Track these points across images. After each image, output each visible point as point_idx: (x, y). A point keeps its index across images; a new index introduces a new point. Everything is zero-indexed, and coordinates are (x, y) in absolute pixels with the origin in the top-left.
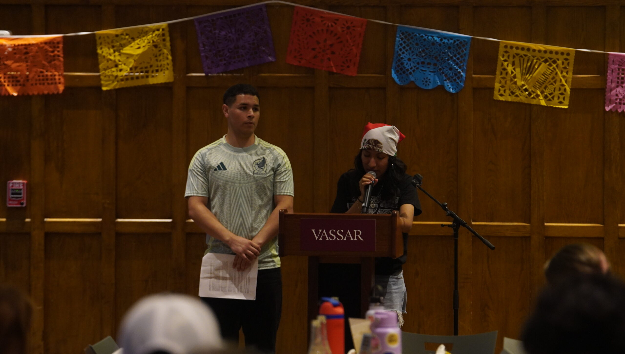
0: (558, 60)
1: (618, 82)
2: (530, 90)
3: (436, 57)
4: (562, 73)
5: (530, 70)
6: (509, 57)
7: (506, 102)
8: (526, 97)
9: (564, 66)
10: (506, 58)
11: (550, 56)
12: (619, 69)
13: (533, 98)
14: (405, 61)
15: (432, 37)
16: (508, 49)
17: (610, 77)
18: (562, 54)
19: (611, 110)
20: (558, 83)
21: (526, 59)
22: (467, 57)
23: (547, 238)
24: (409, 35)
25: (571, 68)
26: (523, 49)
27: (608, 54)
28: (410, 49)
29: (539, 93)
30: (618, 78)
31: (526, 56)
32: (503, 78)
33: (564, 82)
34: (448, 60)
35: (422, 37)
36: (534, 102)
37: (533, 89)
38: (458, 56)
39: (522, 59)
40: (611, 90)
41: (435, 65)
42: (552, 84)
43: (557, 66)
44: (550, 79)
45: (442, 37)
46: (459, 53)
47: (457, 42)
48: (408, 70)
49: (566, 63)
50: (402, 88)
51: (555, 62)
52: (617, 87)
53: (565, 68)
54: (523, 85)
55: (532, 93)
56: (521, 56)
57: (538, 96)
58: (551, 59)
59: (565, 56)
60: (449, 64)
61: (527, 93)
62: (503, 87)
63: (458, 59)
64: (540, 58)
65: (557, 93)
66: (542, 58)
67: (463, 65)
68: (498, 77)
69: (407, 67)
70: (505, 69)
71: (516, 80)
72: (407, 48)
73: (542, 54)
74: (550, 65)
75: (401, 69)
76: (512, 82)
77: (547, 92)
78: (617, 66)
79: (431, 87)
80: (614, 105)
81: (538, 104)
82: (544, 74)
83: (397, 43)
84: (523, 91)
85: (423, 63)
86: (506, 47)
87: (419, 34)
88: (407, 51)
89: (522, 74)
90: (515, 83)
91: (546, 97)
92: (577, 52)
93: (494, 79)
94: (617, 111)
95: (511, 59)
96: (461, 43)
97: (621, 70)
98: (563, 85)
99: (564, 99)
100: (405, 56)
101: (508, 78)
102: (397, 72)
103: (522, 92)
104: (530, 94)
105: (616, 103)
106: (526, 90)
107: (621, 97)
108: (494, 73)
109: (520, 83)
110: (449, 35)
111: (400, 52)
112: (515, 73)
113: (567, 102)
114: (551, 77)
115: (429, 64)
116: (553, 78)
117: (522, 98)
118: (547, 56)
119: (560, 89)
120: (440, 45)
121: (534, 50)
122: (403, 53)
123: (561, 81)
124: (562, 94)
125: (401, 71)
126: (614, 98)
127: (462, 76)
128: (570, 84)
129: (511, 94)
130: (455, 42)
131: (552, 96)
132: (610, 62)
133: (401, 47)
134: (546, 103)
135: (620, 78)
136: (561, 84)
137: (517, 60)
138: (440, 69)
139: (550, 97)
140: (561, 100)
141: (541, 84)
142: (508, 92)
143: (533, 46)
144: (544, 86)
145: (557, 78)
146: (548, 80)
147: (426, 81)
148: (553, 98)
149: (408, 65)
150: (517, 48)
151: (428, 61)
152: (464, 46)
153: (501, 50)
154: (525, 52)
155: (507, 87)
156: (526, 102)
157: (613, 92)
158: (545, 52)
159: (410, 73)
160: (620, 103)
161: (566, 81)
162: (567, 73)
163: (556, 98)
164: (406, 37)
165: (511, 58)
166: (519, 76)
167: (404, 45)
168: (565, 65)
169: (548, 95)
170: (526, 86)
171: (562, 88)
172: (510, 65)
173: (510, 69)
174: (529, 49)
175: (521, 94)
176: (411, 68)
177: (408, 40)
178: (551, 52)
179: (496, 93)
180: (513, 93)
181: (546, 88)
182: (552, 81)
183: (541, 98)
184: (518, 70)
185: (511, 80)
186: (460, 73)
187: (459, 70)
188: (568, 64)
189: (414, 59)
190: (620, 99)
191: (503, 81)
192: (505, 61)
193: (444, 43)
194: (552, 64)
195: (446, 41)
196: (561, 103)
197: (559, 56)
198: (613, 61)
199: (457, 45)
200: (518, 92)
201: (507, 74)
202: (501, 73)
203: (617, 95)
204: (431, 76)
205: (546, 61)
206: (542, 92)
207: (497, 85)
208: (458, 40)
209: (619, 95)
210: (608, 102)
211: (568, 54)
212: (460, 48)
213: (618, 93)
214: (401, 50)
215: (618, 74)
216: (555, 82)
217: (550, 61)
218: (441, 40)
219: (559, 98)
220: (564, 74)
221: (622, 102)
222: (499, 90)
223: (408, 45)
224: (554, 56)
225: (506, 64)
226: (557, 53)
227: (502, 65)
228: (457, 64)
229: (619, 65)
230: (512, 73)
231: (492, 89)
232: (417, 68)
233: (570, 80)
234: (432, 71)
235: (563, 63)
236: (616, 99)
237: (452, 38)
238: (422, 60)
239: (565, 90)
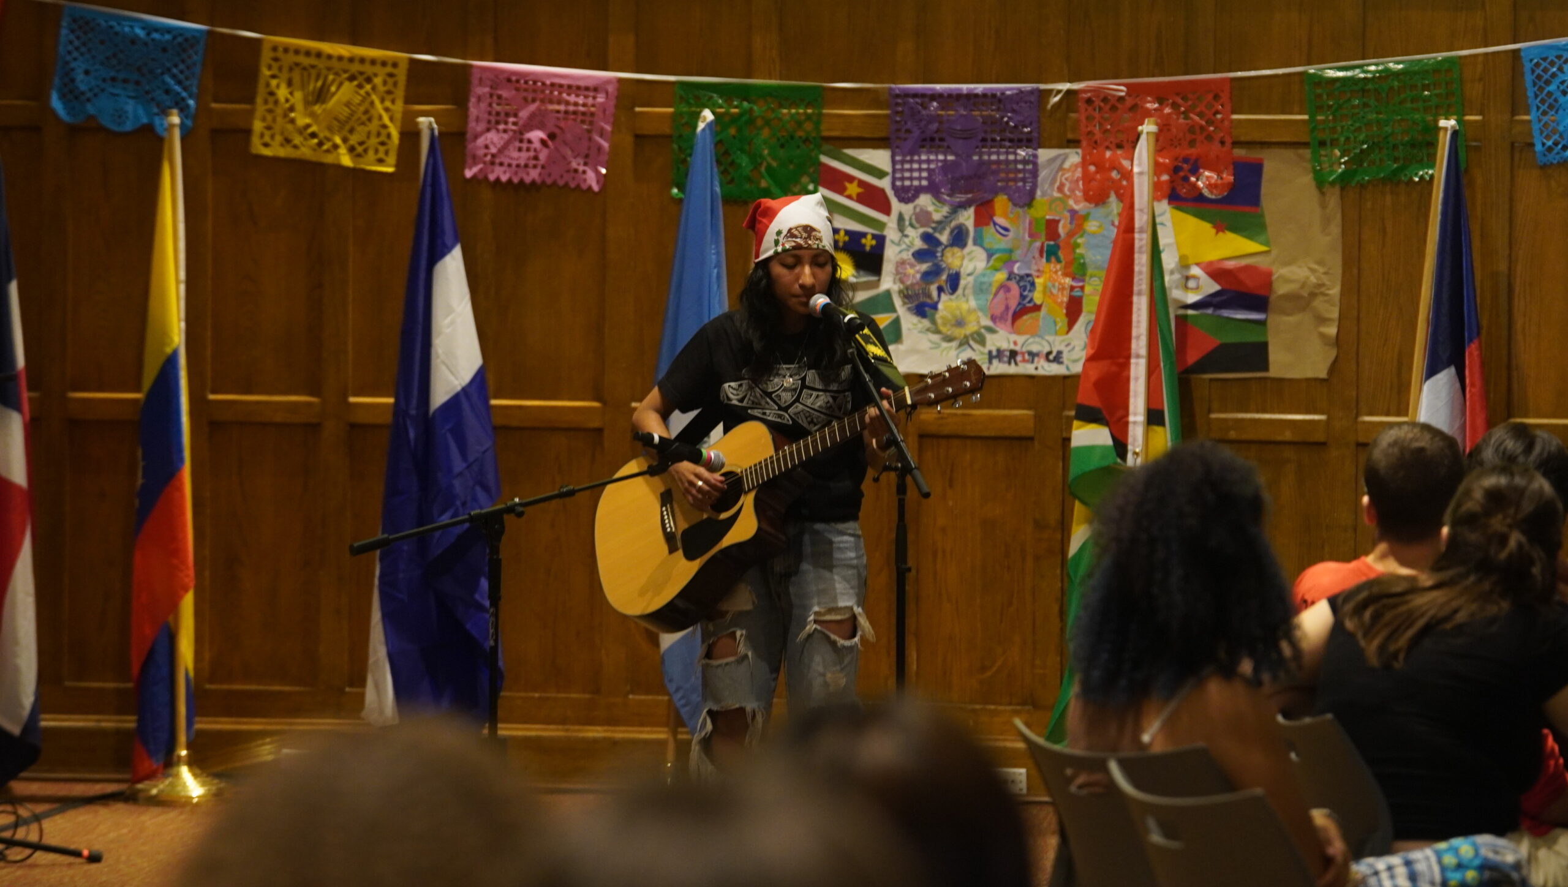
0: (376, 75)
1: (489, 122)
2: (321, 135)
3: (139, 69)
4: (382, 101)
5: (321, 96)
6: (280, 69)
7: (275, 160)
8: (314, 150)
9: (385, 89)
10: (275, 71)
11: (362, 68)
12: (491, 96)
13: (328, 151)
14: (80, 77)
15: (131, 27)
16: (280, 54)
17: (473, 111)
18: (384, 64)
19: (474, 177)
20: (375, 123)
21: (314, 72)
22: (198, 69)
23: (353, 426)
24: (87, 23)
25: (400, 92)
26: (308, 53)
27: (471, 66)
28: (89, 50)
29: (338, 140)
30: (490, 113)
31: (313, 67)
32: (270, 111)
33: (386, 120)
34: (162, 74)
35: (111, 27)
36: (329, 159)
37: (328, 134)
38: (182, 66)
39: (305, 74)
40: (476, 137)
41: (137, 83)
42: (363, 124)
43: (374, 88)
44: (359, 114)
45: (150, 28)
46: (183, 61)
47: (180, 39)
48: (83, 93)
49: (390, 81)
50: (73, 130)
51: (369, 80)
52: (488, 130)
53: (389, 92)
54: (308, 126)
55: (325, 141)
56: (304, 69)
57: (336, 147)
58: (361, 73)
59: (389, 69)
60: (164, 82)
61: (316, 141)
62: (269, 128)
63: (182, 72)
64: (341, 72)
65: (373, 141)
66: (345, 71)
67: (191, 85)
68: (260, 108)
69: (83, 87)
70: (272, 94)
71: (293, 115)
72: (83, 49)
73: (345, 65)
74: (360, 86)
75: (71, 91)
76: (287, 119)
77: (354, 140)
78: (487, 90)
79: (129, 126)
80: (481, 166)
81: (336, 162)
82: (348, 104)
83: (63, 39)
84: (308, 137)
85: (113, 79)
86: (275, 49)
87: (106, 21)
88: (82, 54)
89: (308, 103)
90: (292, 121)
91: (351, 150)
92: (413, 62)
93: (251, 113)
94: (486, 178)
95: (285, 75)
96: (186, 40)
97: (495, 98)
98: (385, 126)
99: (387, 153)
100: (79, 67)
101: (279, 111)
102: (62, 97)
103: (305, 139)
104: (320, 144)
105: (485, 163)
106: (313, 135)
107: (493, 150)
108: (251, 99)
109: (302, 121)
110: (162, 24)
111: (68, 58)
112: (292, 100)
113: (392, 159)
114: (362, 109)
115: (125, 81)
116: (366, 112)
117: (306, 151)
118: (355, 67)
119: (379, 134)
120: (146, 44)
121: (330, 57)
122: (75, 59)
123: (380, 118)
124: (383, 144)
125: (71, 95)
126: (481, 152)
127: (188, 106)
128: (399, 124)
129: (284, 142)
130: (175, 38)
131: (364, 147)
132: (475, 81)
133: (70, 48)
134: (354, 162)
135: (494, 113)
136: (381, 123)
137: (296, 76)
138: (147, 93)
139: (360, 149)
140: (381, 155)
141: (342, 124)
142: (279, 138)
143: (327, 47)
144: (347, 128)
145: (373, 112)
146: (356, 117)
147: (120, 115)
148: (366, 151)
149: (82, 82)
150: (297, 52)
151: (121, 76)
152: (192, 46)
153: (266, 55)
154: (312, 61)
155: (277, 128)
156: (314, 159)
157: (481, 141)
158: (351, 60)
159: (88, 100)
160: (492, 163)
161: (391, 119)
162: (393, 102)
163: (371, 153)
164: (80, 27)
165: (285, 70)
166: (300, 106)
167: (77, 43)
168: (389, 87)
169: (357, 146)
170: (314, 129)
171: (384, 132)
172: (283, 86)
173: (282, 93)
174: (319, 55)
175: (304, 143)
176: (91, 90)
177: (85, 33)
178: (362, 60)
179: (256, 141)
180: (288, 141)
181: (351, 131)
182: (364, 118)
183: (343, 150)
184: (298, 95)
185: (285, 116)
186: (183, 99)
187: (184, 94)
188: (395, 84)
189: (96, 70)
190: (493, 156)
191: (269, 117)
192: (274, 77)
193: (153, 40)
194: (365, 84)
195: (156, 36)
196: (381, 161)
197: (378, 69)
198: (481, 79)
199: (180, 44)
200: (297, 140)
201: (276, 102)
202: (266, 102)
203: (487, 147)
204: (130, 106)
205: (352, 78)
206: (345, 140)
207: (258, 126)
208: (181, 35)
209: (492, 147)
210: (469, 161)
211: (395, 65)
212: (184, 50)
213: (488, 142)
214: (69, 53)
215: (490, 105)
216: (370, 120)
217: (361, 79)
218: (148, 34)
219: (377, 151)
220: (388, 104)
221: (497, 161)
222: (262, 136)
223: (84, 44)
224: (368, 69)
225: (274, 82)
226: (373, 62)
227: (268, 85)
228: (179, 83)
229: (491, 87)
230: (287, 100)
231: (248, 132)
232: (103, 90)
233: (398, 116)
234: (132, 94)
235: (385, 83)
236: (486, 155)
237: (169, 30)
238: (113, 74)
239: (389, 136)
